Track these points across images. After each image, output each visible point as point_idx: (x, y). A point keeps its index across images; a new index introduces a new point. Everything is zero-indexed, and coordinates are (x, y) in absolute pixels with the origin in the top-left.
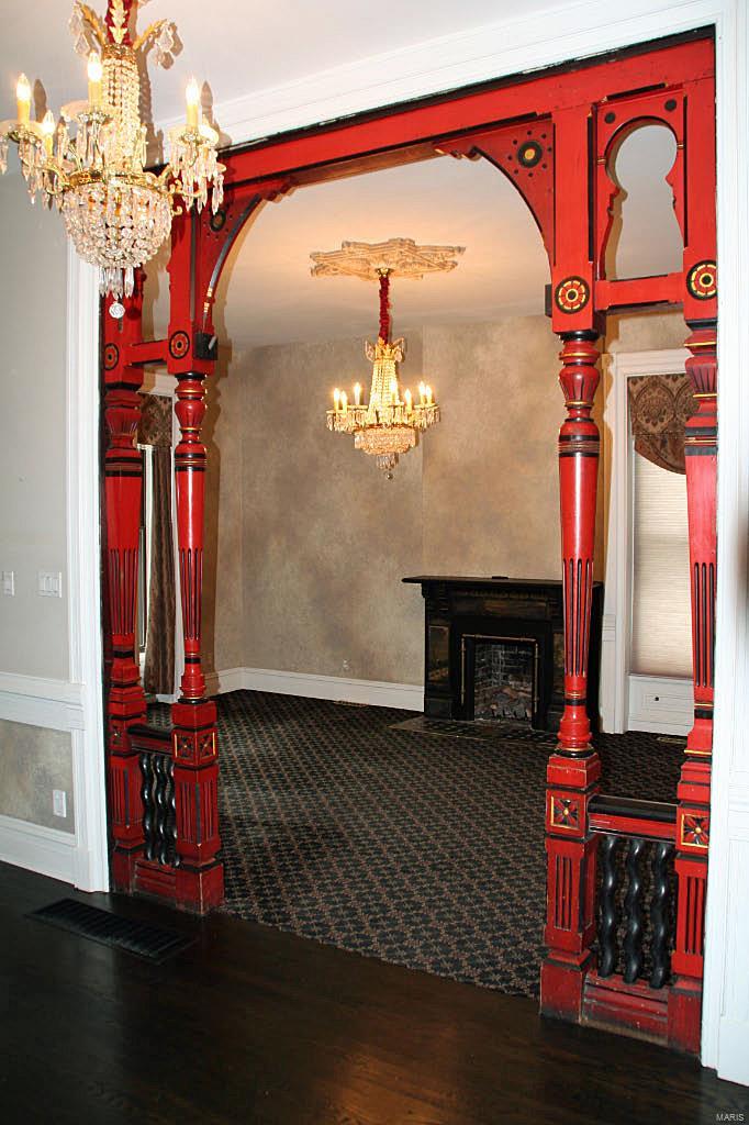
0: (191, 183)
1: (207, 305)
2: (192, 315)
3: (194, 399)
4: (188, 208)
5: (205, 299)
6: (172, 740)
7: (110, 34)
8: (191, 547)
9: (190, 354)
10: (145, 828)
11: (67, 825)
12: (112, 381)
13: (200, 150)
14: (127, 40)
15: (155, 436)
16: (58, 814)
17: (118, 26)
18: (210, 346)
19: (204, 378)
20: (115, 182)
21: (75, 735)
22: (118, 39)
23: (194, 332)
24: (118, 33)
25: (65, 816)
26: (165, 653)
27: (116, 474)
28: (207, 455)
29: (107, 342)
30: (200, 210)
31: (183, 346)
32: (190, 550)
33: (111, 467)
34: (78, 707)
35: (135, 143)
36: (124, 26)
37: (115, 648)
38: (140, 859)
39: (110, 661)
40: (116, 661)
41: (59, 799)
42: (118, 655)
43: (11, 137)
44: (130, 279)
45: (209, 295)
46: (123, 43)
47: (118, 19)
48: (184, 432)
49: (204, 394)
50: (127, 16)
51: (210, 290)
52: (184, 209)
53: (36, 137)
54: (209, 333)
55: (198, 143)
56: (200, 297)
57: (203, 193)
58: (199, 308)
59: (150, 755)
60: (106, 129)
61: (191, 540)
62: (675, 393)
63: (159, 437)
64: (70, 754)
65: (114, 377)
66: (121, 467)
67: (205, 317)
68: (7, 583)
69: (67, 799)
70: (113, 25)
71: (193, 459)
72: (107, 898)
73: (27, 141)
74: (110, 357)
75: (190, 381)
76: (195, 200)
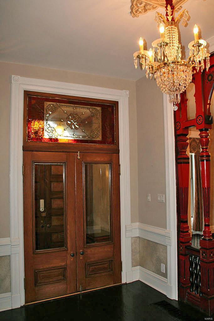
0: (198, 62)
1: (208, 106)
2: (203, 110)
3: (205, 137)
4: (198, 71)
5: (208, 104)
6: (200, 252)
7: (167, 19)
8: (206, 187)
9: (203, 123)
10: (190, 280)
11: (165, 275)
12: (178, 134)
13: (200, 49)
14: (173, 19)
15: (195, 150)
16: (163, 272)
17: (170, 15)
18: (210, 119)
19: (208, 130)
20: (172, 65)
21: (168, 247)
22: (170, 20)
23: (204, 115)
24: (170, 18)
25: (164, 272)
26: (199, 219)
27: (181, 163)
28: (211, 156)
29: (176, 122)
30: (202, 71)
31: (201, 120)
32: (206, 188)
33: (179, 161)
34: (169, 238)
35: (177, 50)
36: (171, 15)
37: (181, 220)
38: (188, 291)
39: (179, 224)
40: (182, 224)
41: (163, 266)
42: (182, 222)
43: (138, 57)
44: (179, 97)
45: (209, 102)
46: (171, 21)
47: (169, 13)
48: (203, 149)
49: (209, 135)
50: (172, 12)
51: (209, 101)
52: (196, 71)
53: (146, 56)
54: (209, 115)
55: (199, 46)
56: (206, 104)
57: (203, 64)
58: (205, 107)
59: (192, 257)
60: (167, 47)
61: (206, 184)
63: (196, 151)
64: (166, 253)
65: (179, 132)
66: (182, 161)
67: (208, 110)
68: (148, 198)
69: (165, 267)
70: (168, 16)
71: (206, 157)
72: (177, 302)
73: (143, 57)
74: (178, 126)
75: (204, 131)
76: (200, 68)
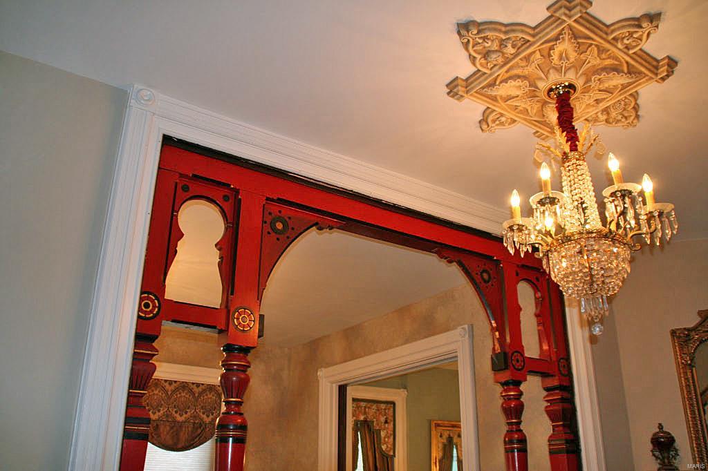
62: (169, 393)
71: (234, 430)
